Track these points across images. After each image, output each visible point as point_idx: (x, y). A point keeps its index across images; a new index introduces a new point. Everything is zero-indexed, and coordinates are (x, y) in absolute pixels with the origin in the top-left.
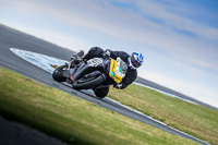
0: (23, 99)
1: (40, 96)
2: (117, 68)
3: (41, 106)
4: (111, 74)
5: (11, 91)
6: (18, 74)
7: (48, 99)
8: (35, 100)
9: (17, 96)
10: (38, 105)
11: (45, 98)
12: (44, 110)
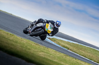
0: (35, 53)
1: (43, 51)
2: (49, 27)
3: (43, 56)
4: (46, 30)
5: (29, 49)
6: (33, 42)
7: (46, 53)
8: (40, 53)
9: (32, 51)
10: (42, 55)
11: (45, 52)
12: (44, 58)
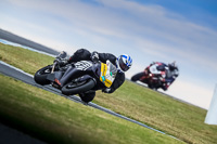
2: (108, 72)
4: (102, 78)
